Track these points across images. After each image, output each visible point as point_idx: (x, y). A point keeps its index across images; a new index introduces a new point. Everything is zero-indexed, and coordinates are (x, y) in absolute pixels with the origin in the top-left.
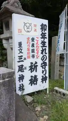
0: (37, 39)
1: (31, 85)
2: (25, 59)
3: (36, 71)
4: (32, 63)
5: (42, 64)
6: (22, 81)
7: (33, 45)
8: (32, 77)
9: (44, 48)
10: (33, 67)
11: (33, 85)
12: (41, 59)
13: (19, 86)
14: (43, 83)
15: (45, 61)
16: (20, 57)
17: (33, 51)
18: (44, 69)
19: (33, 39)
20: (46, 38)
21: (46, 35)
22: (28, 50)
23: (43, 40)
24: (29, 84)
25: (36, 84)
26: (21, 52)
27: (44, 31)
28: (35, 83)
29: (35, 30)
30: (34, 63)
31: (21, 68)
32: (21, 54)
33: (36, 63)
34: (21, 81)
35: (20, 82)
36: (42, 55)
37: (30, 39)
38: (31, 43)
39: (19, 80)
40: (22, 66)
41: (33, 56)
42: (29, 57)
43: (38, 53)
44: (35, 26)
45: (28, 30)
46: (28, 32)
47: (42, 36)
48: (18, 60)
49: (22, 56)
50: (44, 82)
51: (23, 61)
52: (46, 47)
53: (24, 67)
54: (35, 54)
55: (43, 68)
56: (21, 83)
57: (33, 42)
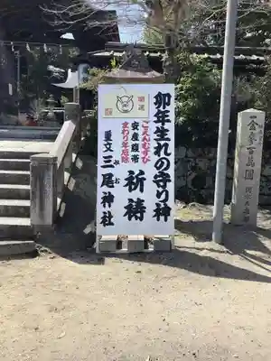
0: (145, 125)
1: (130, 219)
2: (117, 162)
3: (142, 190)
4: (131, 172)
5: (156, 177)
6: (110, 206)
7: (135, 137)
8: (131, 200)
9: (162, 143)
10: (135, 181)
11: (133, 218)
12: (155, 166)
13: (102, 215)
14: (158, 220)
15: (165, 172)
16: (108, 159)
17: (135, 148)
18: (161, 190)
19: (135, 126)
20: (169, 121)
21: (168, 116)
22: (125, 145)
23: (160, 125)
24: (125, 215)
25: (141, 219)
26: (109, 149)
27: (164, 108)
28: (139, 215)
29: (142, 108)
30: (137, 172)
31: (108, 180)
32: (109, 153)
33: (142, 172)
34: (107, 204)
35: (104, 206)
36: (157, 158)
37: (130, 125)
38: (132, 132)
39: (104, 203)
40: (111, 175)
41: (135, 159)
42: (125, 160)
43: (146, 153)
44: (142, 99)
45: (125, 108)
46: (126, 111)
47: (158, 118)
48: (104, 164)
49: (111, 157)
50: (162, 218)
51: (112, 166)
52: (168, 139)
53: (114, 179)
54: (140, 154)
55: (159, 186)
56: (107, 209)
57: (136, 131)
